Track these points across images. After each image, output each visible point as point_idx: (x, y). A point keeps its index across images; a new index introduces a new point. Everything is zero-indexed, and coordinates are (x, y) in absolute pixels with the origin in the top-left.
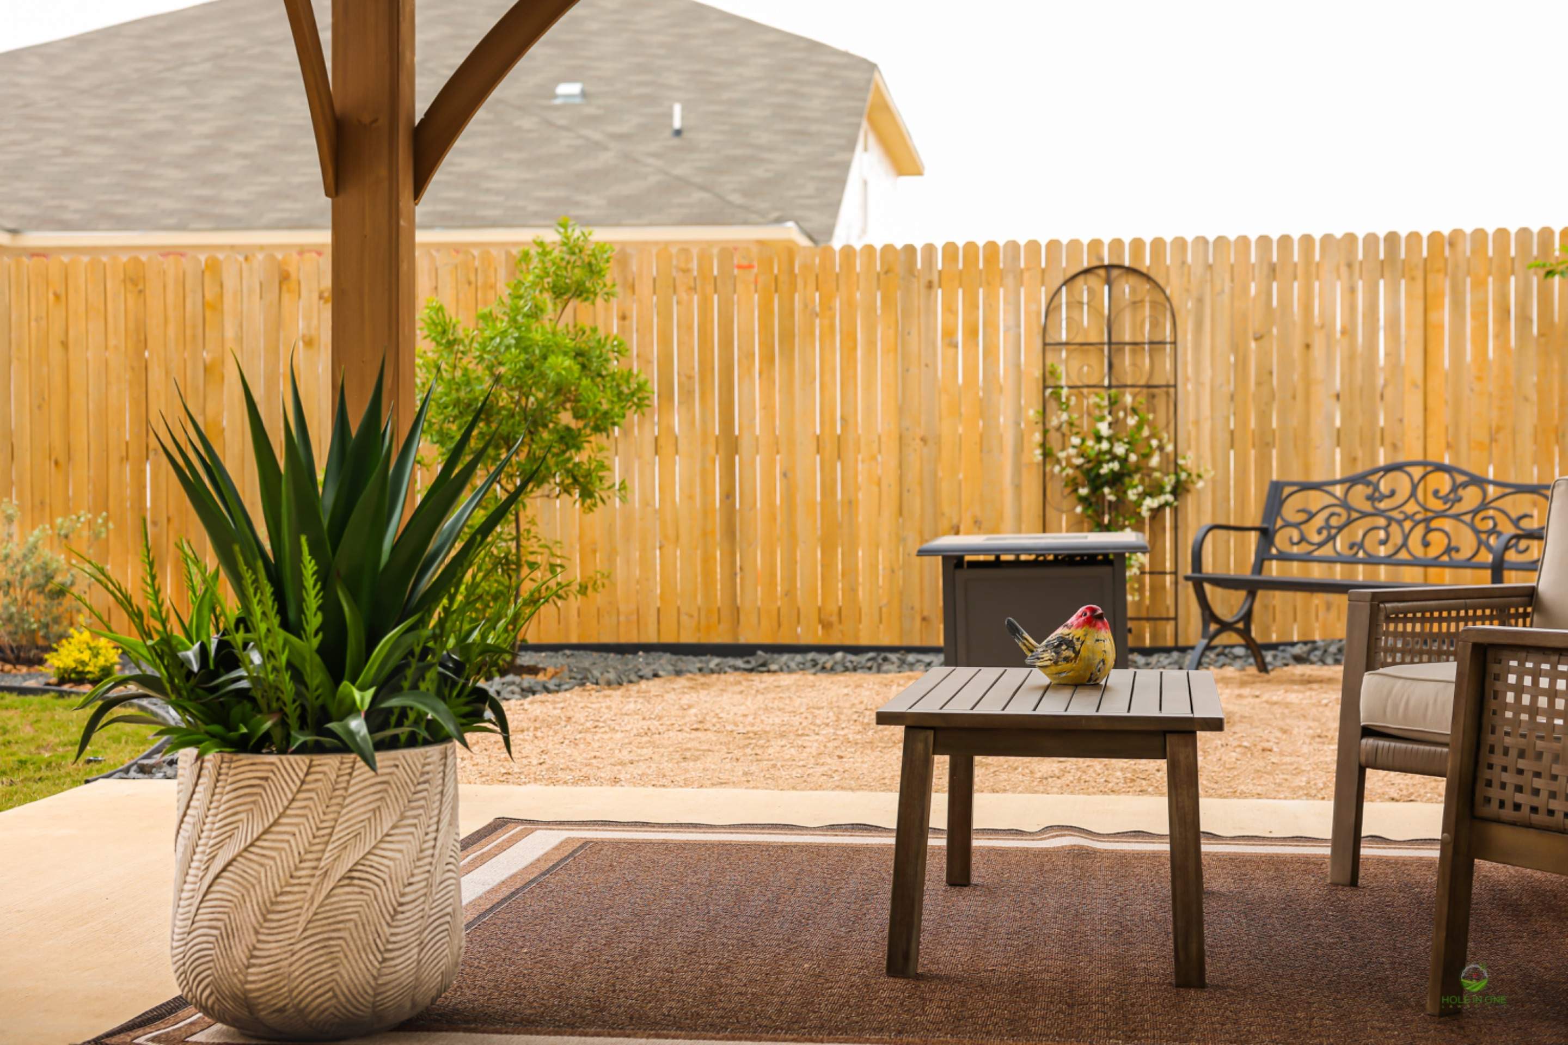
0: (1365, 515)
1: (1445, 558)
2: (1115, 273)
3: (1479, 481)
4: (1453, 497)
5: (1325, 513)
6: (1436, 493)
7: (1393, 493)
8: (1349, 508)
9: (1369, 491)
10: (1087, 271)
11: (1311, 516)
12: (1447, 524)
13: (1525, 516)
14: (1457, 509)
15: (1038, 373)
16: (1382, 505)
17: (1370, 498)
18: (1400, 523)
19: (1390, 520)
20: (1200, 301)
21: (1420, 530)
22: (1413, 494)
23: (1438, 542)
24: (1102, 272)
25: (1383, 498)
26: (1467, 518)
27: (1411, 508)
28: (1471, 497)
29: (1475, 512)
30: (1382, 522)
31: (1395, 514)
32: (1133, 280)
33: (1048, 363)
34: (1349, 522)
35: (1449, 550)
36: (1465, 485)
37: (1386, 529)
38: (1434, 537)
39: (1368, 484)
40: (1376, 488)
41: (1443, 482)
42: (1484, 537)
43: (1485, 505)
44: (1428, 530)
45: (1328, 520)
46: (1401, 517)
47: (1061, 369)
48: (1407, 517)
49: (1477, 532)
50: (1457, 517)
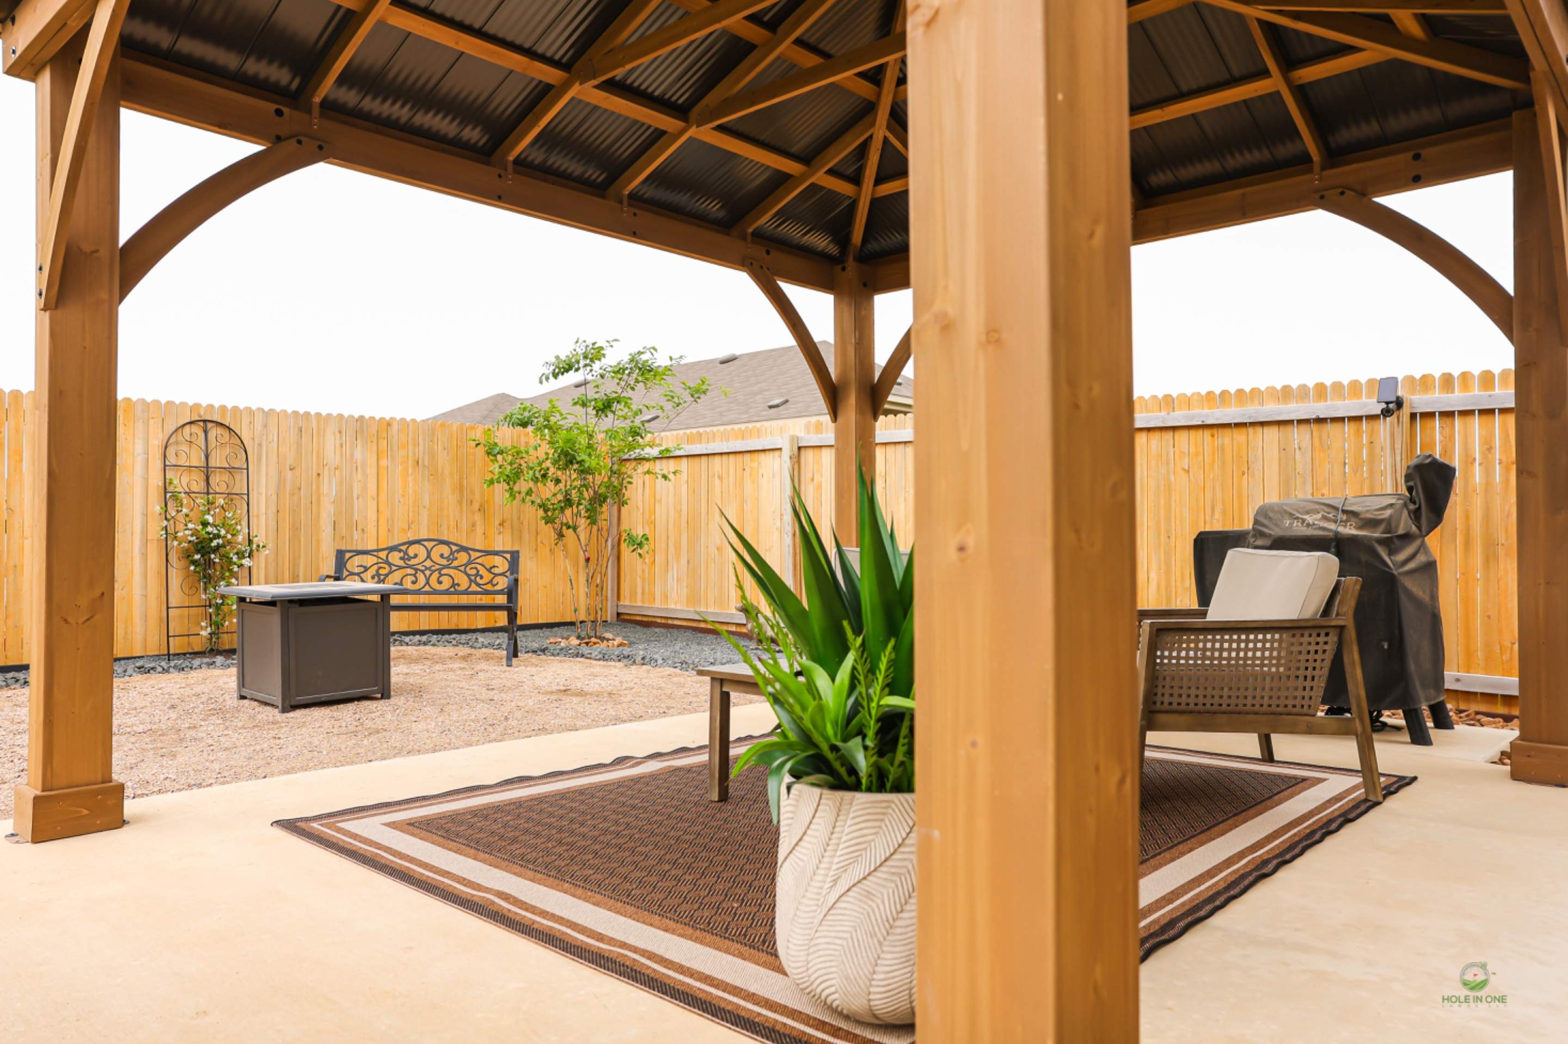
0: (400, 568)
1: (452, 589)
2: (209, 425)
3: (463, 549)
4: (451, 558)
5: (376, 567)
6: (442, 556)
7: (416, 556)
8: (390, 564)
9: (402, 554)
10: (191, 423)
11: (366, 569)
12: (451, 572)
13: (494, 567)
14: (455, 564)
15: (161, 483)
16: (412, 562)
17: (401, 558)
18: (423, 572)
19: (416, 570)
20: (260, 445)
21: (436, 575)
22: (429, 557)
23: (446, 582)
24: (201, 424)
25: (410, 558)
26: (462, 568)
27: (428, 563)
28: (463, 558)
29: (466, 565)
30: (409, 571)
31: (420, 567)
32: (220, 430)
33: (168, 477)
34: (391, 572)
35: (454, 585)
36: (458, 551)
37: (414, 575)
38: (445, 579)
39: (400, 551)
40: (406, 553)
41: (445, 550)
42: (473, 578)
43: (469, 562)
44: (441, 575)
45: (377, 571)
46: (423, 568)
47: (176, 482)
48: (427, 568)
49: (468, 575)
50: (456, 568)
